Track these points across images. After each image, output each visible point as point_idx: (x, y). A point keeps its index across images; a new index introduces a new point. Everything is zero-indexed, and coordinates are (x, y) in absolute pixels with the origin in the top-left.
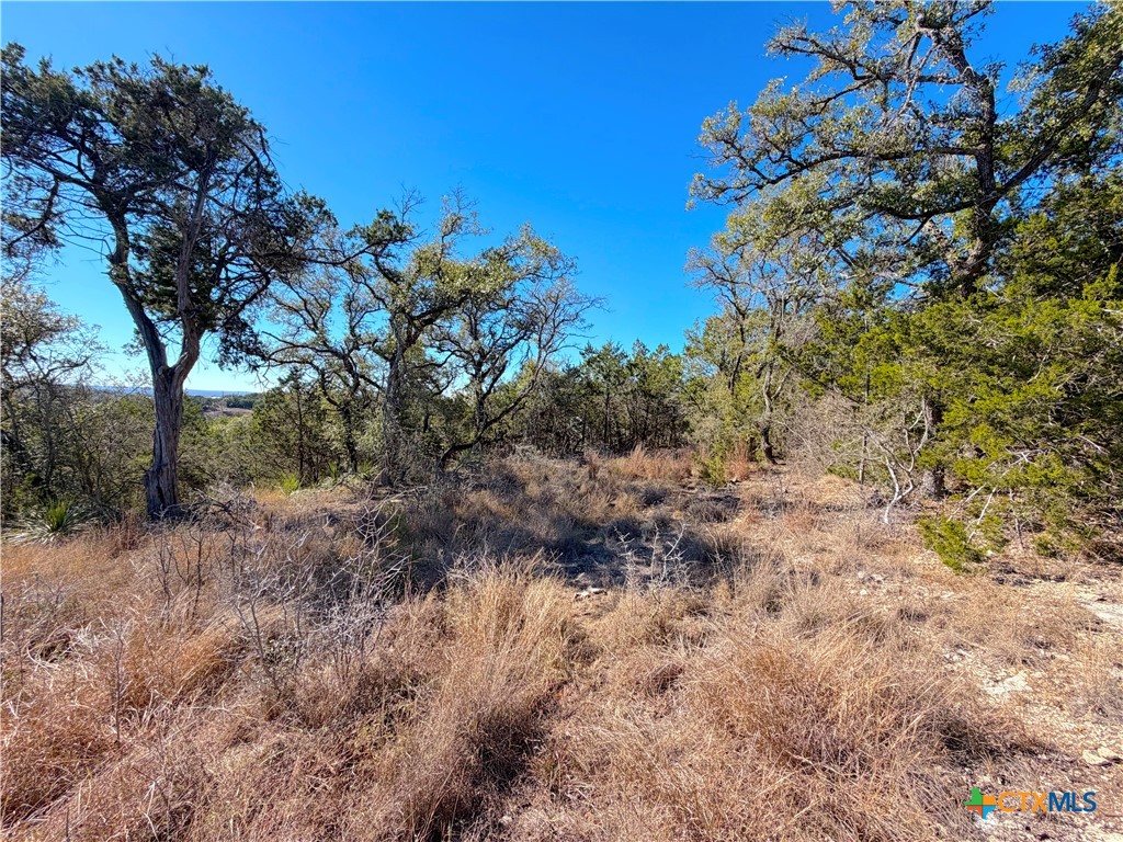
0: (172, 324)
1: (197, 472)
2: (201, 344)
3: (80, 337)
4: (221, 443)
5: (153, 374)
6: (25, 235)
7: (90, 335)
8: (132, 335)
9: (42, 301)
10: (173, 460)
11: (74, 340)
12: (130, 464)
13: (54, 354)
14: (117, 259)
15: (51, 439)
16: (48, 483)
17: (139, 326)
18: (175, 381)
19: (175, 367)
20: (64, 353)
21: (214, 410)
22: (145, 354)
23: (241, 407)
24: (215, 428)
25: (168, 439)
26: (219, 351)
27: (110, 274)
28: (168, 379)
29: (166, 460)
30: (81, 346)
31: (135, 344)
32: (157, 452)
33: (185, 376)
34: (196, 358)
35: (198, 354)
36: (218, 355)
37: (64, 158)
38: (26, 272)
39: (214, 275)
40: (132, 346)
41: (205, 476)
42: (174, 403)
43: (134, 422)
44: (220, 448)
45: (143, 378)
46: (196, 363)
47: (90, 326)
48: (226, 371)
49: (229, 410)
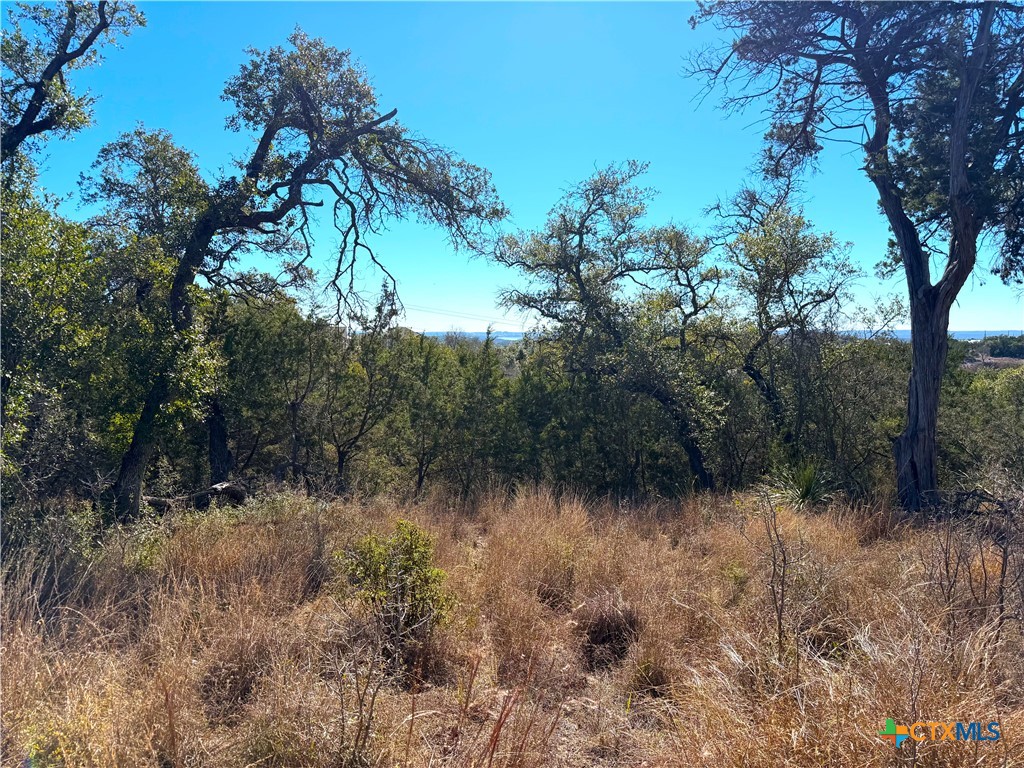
0: (934, 226)
1: (953, 449)
2: (978, 245)
3: (832, 261)
4: (990, 408)
5: (912, 299)
6: (790, 148)
7: (842, 256)
8: (885, 249)
9: (799, 223)
10: (932, 424)
11: (826, 265)
12: (875, 426)
13: (807, 286)
14: (875, 146)
15: (801, 388)
16: (796, 440)
17: (897, 234)
18: (939, 306)
19: (940, 284)
20: (817, 283)
21: (972, 361)
22: (901, 273)
23: (1012, 355)
24: (978, 384)
25: (926, 391)
26: (1003, 254)
27: (866, 168)
28: (930, 304)
29: (923, 422)
30: (832, 272)
31: (889, 261)
32: (913, 410)
33: (953, 298)
34: (970, 269)
35: (973, 260)
36: (1001, 260)
37: (829, 34)
38: (787, 193)
39: (1001, 131)
40: (885, 265)
41: (964, 457)
42: (937, 339)
43: (881, 370)
44: (987, 416)
45: (895, 307)
46: (970, 275)
47: (843, 244)
48: (1013, 284)
49: (993, 360)
